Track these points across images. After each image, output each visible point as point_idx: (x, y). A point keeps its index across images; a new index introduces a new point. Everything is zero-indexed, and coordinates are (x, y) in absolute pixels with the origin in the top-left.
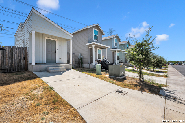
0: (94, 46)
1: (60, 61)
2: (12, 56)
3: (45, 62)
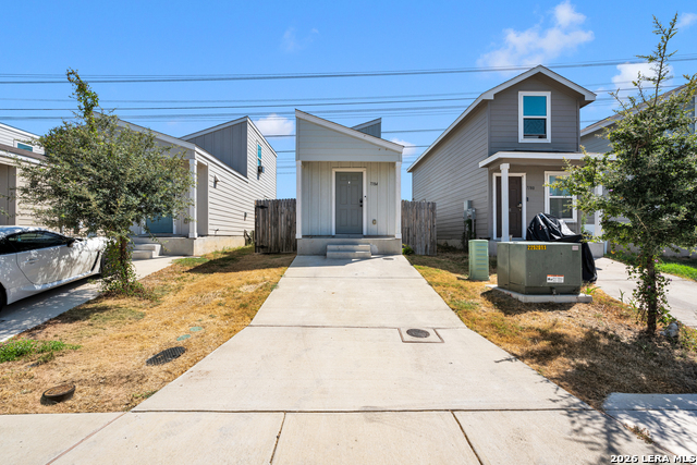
0: (505, 167)
1: (374, 229)
2: (277, 220)
3: (334, 233)
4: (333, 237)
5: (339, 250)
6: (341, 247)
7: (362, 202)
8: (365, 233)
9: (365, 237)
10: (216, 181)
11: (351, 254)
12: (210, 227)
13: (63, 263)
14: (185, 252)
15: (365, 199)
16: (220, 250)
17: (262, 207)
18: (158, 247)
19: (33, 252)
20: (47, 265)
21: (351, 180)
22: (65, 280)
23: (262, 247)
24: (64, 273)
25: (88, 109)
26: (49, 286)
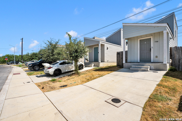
4: (139, 63)
5: (136, 67)
6: (136, 66)
7: (151, 49)
8: (152, 61)
9: (152, 63)
10: (107, 48)
11: (139, 69)
12: (105, 60)
13: (71, 67)
14: (98, 66)
15: (152, 48)
16: (108, 66)
17: (119, 54)
18: (93, 64)
19: (66, 65)
20: (68, 66)
21: (146, 42)
22: (71, 70)
23: (119, 65)
24: (71, 69)
25: (70, 38)
26: (68, 71)
